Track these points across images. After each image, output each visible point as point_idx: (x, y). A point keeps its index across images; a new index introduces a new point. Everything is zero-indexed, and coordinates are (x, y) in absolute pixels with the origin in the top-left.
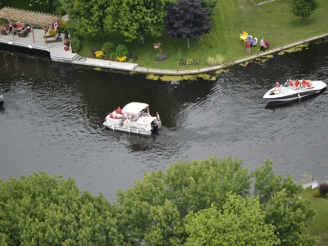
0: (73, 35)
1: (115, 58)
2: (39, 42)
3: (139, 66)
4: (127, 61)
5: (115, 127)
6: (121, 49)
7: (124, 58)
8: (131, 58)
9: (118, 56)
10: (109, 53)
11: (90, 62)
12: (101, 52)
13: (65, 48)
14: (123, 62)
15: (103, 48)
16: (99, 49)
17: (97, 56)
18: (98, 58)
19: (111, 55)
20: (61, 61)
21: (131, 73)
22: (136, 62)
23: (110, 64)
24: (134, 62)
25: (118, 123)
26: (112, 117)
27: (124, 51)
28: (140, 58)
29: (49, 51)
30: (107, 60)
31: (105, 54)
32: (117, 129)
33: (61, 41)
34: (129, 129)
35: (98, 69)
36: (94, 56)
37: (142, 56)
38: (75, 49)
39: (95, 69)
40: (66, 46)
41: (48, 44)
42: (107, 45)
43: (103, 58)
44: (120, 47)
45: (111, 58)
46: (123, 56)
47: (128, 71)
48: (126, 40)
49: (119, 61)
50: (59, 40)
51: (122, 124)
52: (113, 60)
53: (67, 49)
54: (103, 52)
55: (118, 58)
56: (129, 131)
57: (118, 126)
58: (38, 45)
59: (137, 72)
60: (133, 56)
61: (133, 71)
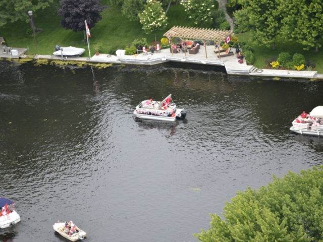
0: (244, 48)
1: (293, 67)
2: (211, 57)
3: (318, 73)
4: (305, 69)
5: (302, 131)
6: (298, 57)
7: (302, 66)
8: (308, 66)
9: (296, 65)
10: (285, 63)
11: (267, 72)
12: (277, 62)
13: (239, 61)
14: (300, 70)
15: (278, 59)
16: (274, 60)
17: (274, 66)
18: (274, 68)
19: (288, 64)
20: (237, 74)
21: (312, 80)
22: (314, 69)
23: (289, 73)
24: (312, 70)
25: (306, 127)
26: (298, 122)
27: (301, 59)
28: (317, 65)
29: (223, 65)
30: (284, 69)
31: (281, 64)
32: (304, 133)
33: (233, 55)
34: (318, 132)
35: (278, 79)
36: (270, 67)
37: (318, 64)
38: (249, 61)
39: (274, 79)
40: (239, 59)
41: (221, 58)
42: (283, 55)
43: (279, 68)
44: (296, 56)
45: (288, 67)
46: (300, 65)
47: (309, 79)
48: (304, 49)
49: (296, 70)
50: (231, 54)
51: (310, 128)
52: (290, 69)
53: (241, 62)
54: (279, 62)
55: (296, 67)
56: (318, 134)
57: (306, 130)
58: (212, 60)
59: (317, 79)
60: (311, 64)
61: (313, 79)
